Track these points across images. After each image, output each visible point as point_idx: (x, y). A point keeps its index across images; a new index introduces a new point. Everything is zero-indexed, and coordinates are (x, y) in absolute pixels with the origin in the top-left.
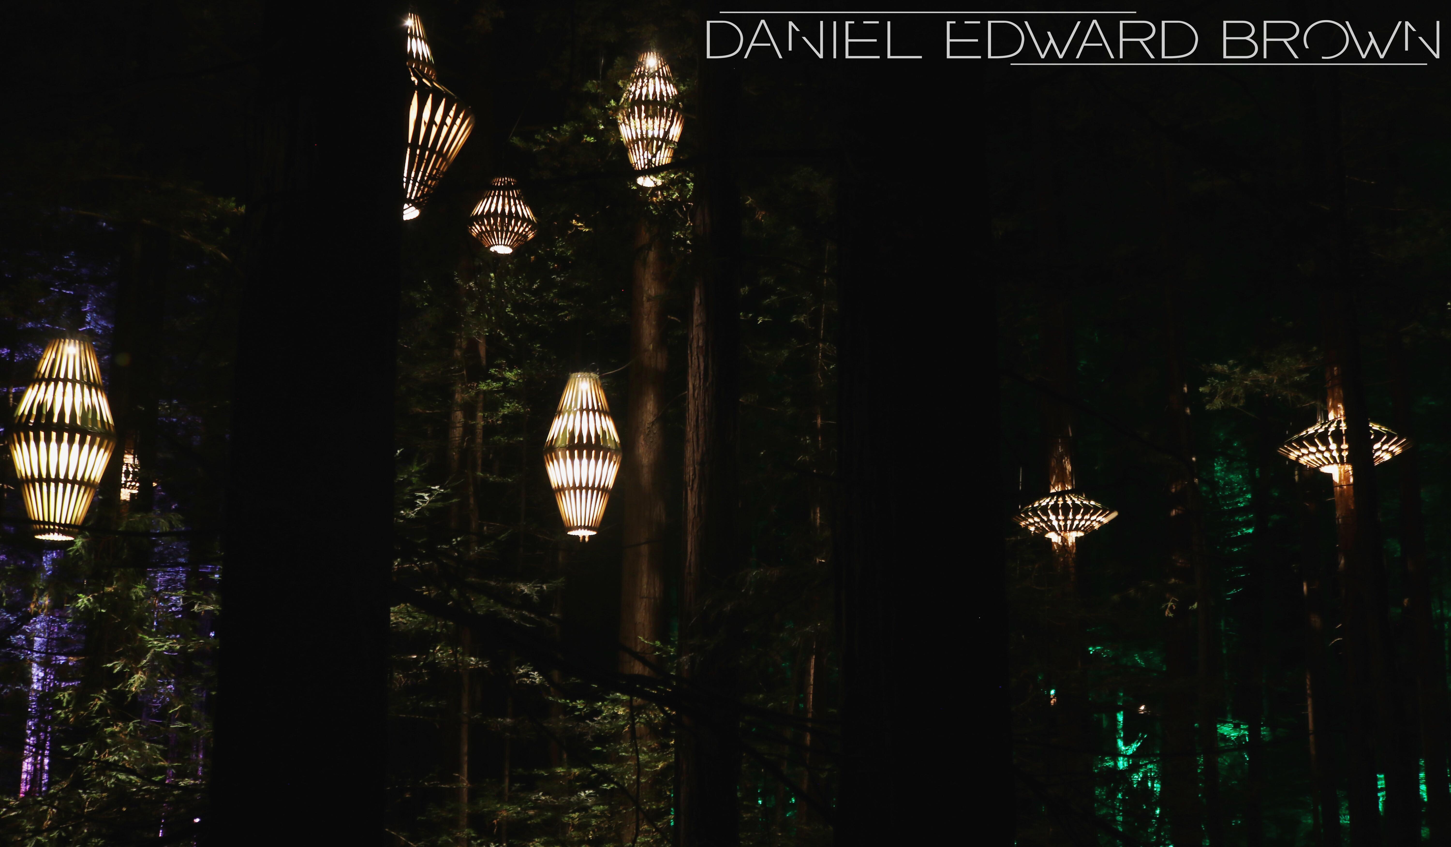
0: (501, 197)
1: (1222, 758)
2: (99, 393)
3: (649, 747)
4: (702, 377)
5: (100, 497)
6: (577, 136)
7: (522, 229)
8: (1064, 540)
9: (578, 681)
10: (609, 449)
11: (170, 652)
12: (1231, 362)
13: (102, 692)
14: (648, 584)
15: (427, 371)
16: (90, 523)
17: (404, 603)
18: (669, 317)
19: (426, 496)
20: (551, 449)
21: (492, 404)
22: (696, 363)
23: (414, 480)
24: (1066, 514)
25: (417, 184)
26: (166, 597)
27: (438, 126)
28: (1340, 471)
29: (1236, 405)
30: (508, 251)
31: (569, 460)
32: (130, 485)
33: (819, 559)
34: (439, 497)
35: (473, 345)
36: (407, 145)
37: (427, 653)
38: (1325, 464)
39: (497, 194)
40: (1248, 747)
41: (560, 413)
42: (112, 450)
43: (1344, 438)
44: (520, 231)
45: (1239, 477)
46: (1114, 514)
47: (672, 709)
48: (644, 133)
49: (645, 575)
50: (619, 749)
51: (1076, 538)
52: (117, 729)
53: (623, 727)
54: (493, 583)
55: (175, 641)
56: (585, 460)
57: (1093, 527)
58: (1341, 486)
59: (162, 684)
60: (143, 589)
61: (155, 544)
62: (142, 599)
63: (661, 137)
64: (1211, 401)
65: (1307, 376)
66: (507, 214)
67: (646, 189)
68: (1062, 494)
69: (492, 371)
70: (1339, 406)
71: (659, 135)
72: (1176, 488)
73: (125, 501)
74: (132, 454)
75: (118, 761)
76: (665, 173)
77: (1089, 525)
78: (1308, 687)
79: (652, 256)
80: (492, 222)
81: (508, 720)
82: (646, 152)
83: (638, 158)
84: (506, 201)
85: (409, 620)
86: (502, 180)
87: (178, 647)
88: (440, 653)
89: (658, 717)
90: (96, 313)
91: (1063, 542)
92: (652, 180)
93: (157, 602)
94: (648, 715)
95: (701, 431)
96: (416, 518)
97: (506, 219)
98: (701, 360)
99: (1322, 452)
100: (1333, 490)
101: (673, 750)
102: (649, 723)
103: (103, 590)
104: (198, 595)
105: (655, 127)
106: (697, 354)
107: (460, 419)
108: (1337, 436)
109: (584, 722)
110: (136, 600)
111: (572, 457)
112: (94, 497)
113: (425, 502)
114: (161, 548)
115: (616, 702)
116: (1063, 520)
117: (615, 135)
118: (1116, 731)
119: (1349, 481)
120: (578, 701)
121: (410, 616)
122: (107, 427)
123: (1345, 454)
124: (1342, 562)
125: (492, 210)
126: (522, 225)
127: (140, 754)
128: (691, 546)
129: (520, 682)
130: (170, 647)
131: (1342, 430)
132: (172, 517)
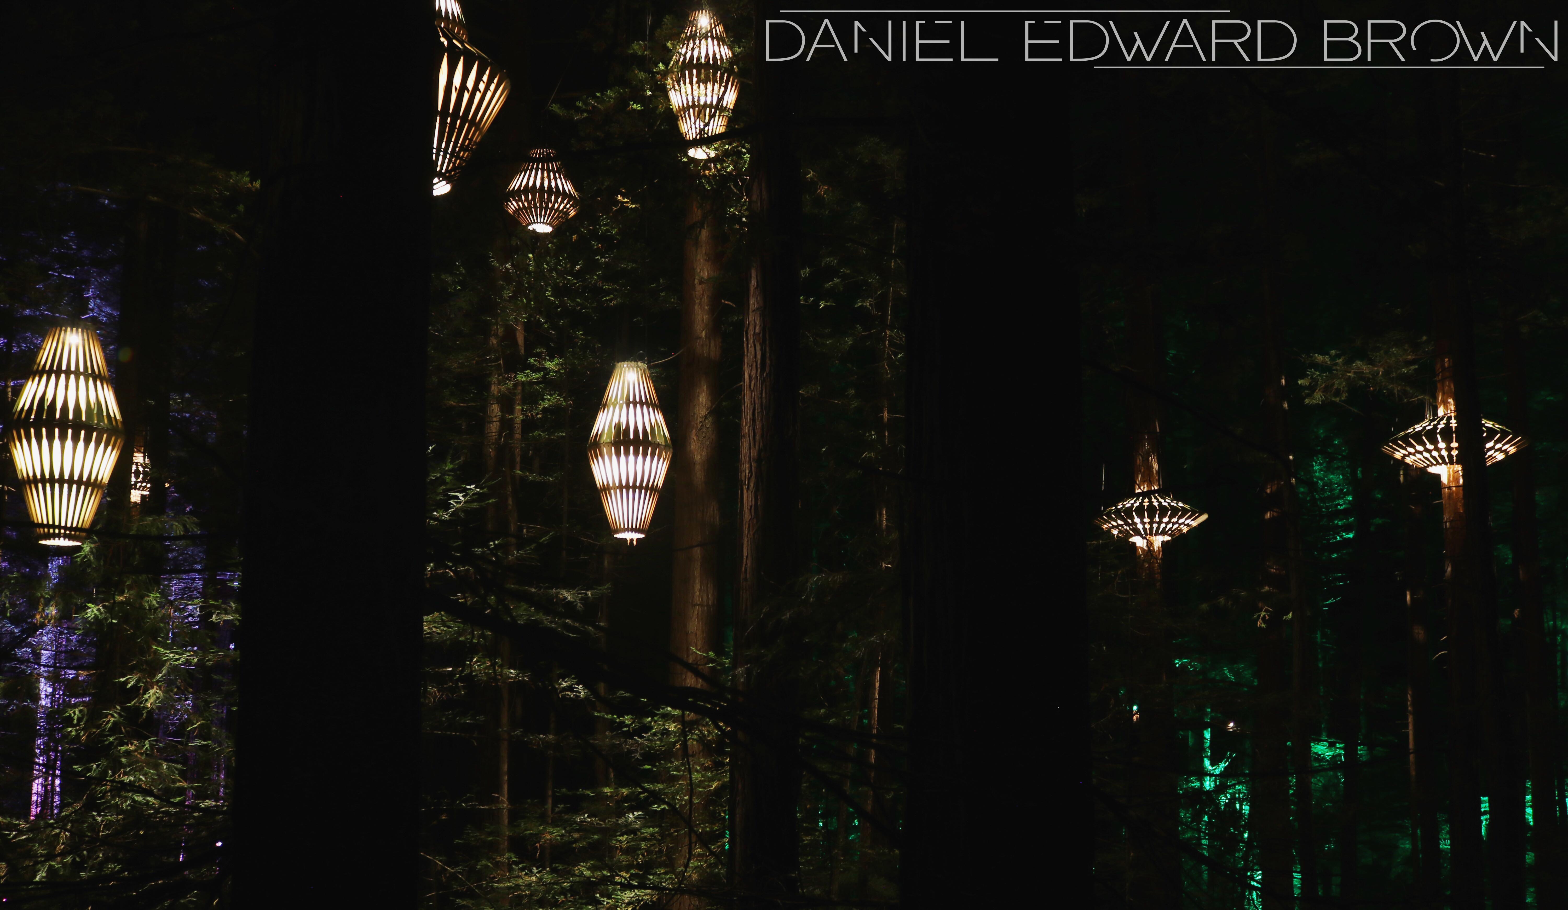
0: (540, 171)
1: (1316, 778)
2: (105, 386)
3: (702, 765)
4: (758, 367)
5: (109, 499)
6: (623, 103)
7: (562, 205)
8: (1150, 544)
9: (627, 694)
10: (658, 445)
11: (188, 666)
12: (1333, 352)
13: (115, 707)
14: (700, 590)
15: (460, 361)
16: (98, 527)
17: (437, 612)
18: (723, 301)
19: (460, 495)
20: (596, 444)
21: (531, 397)
22: (752, 351)
23: (448, 479)
24: (1152, 517)
25: (448, 156)
26: (182, 607)
27: (470, 93)
28: (1449, 472)
29: (1338, 399)
30: (548, 229)
31: (614, 457)
32: (140, 486)
33: (885, 563)
34: (474, 497)
35: (510, 333)
36: (436, 112)
37: (464, 665)
38: (1433, 464)
39: (535, 166)
40: (1343, 767)
41: (605, 405)
42: (120, 447)
43: (1454, 435)
44: (561, 208)
45: (1339, 477)
46: (1204, 517)
47: (727, 725)
48: (696, 100)
49: (697, 581)
50: (670, 767)
51: (1163, 542)
52: (133, 748)
53: (675, 743)
54: (533, 590)
55: (192, 653)
56: (631, 457)
57: (1181, 530)
58: (1449, 488)
59: (180, 700)
60: (157, 597)
61: (169, 549)
62: (157, 609)
63: (714, 103)
64: (1309, 396)
65: (1415, 369)
66: (546, 189)
67: (699, 161)
68: (1147, 494)
69: (531, 360)
70: (1449, 400)
71: (712, 102)
72: (1271, 488)
73: (135, 503)
74: (142, 453)
75: (134, 781)
76: (718, 143)
77: (1177, 528)
78: (1409, 703)
79: (704, 234)
80: (530, 197)
81: (551, 737)
82: (698, 120)
83: (689, 128)
84: (546, 175)
85: (443, 630)
86: (540, 151)
87: (196, 660)
88: (477, 665)
89: (712, 734)
90: (101, 299)
91: (1149, 545)
92: (704, 151)
93: (172, 612)
94: (701, 731)
95: (758, 425)
96: (450, 519)
97: (546, 194)
98: (758, 348)
99: (1429, 451)
100: (1441, 491)
101: (727, 768)
102: (702, 739)
103: (114, 599)
104: (216, 603)
105: (707, 93)
106: (754, 342)
107: (497, 413)
108: (1447, 434)
109: (632, 739)
110: (150, 609)
111: (618, 454)
112: (102, 498)
113: (460, 503)
114: (175, 554)
115: (666, 717)
116: (1149, 523)
117: (664, 102)
118: (1203, 750)
119: (1458, 482)
120: (626, 717)
121: (445, 626)
122: (114, 423)
123: (1455, 453)
124: (1449, 569)
125: (530, 184)
126: (562, 202)
127: (157, 775)
128: (747, 549)
129: (564, 696)
130: (187, 659)
131: (1452, 427)
132: (187, 520)
